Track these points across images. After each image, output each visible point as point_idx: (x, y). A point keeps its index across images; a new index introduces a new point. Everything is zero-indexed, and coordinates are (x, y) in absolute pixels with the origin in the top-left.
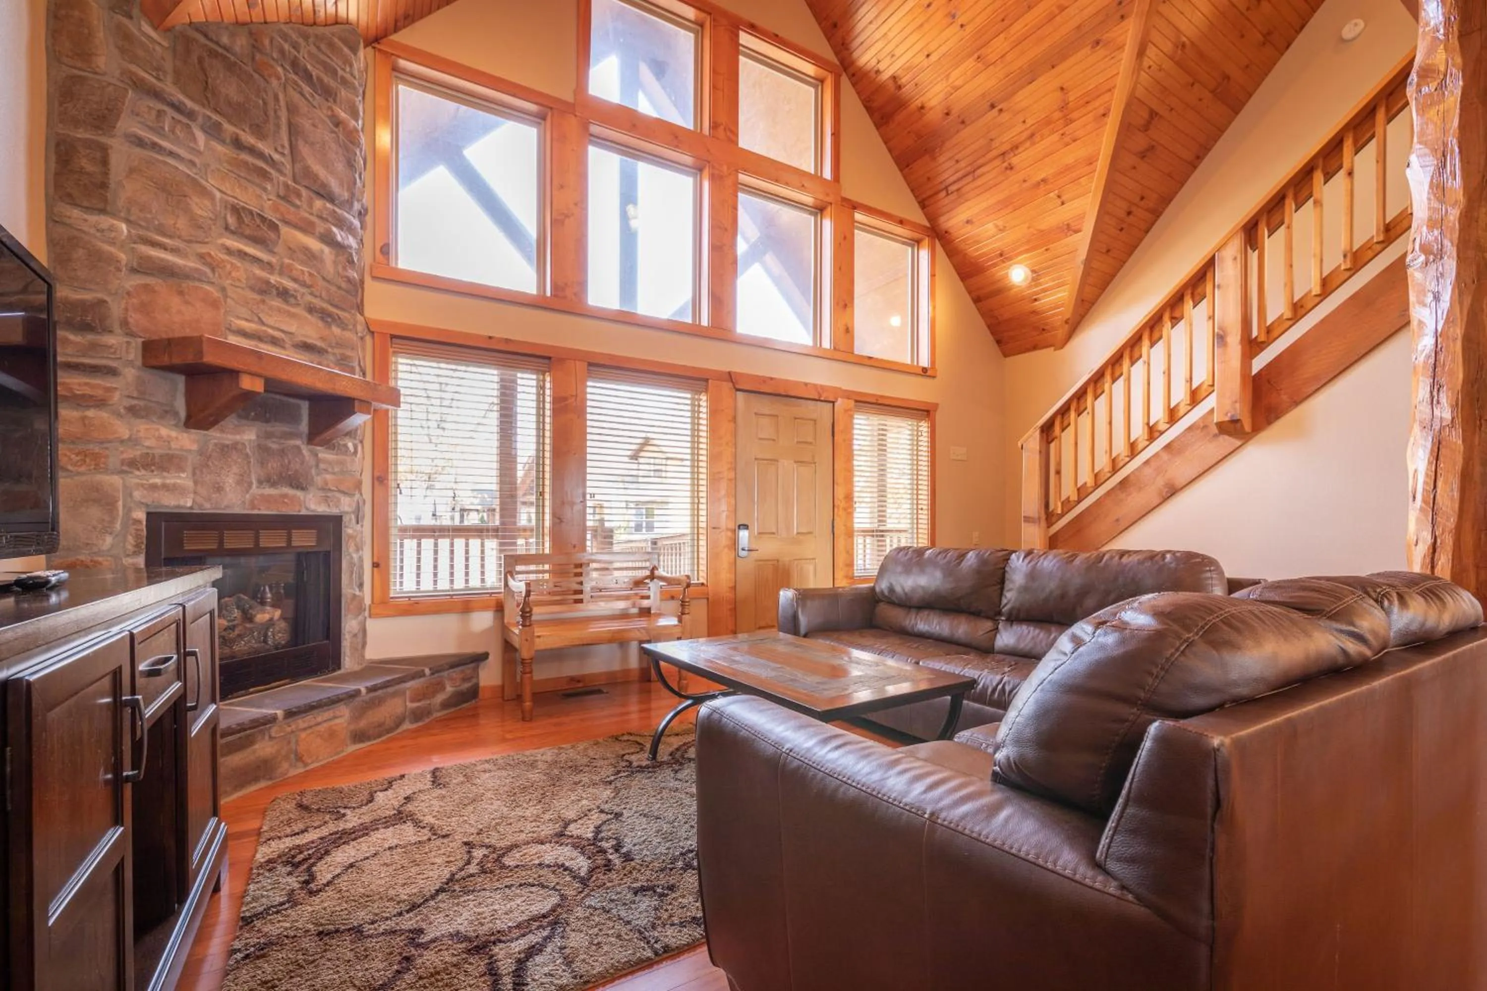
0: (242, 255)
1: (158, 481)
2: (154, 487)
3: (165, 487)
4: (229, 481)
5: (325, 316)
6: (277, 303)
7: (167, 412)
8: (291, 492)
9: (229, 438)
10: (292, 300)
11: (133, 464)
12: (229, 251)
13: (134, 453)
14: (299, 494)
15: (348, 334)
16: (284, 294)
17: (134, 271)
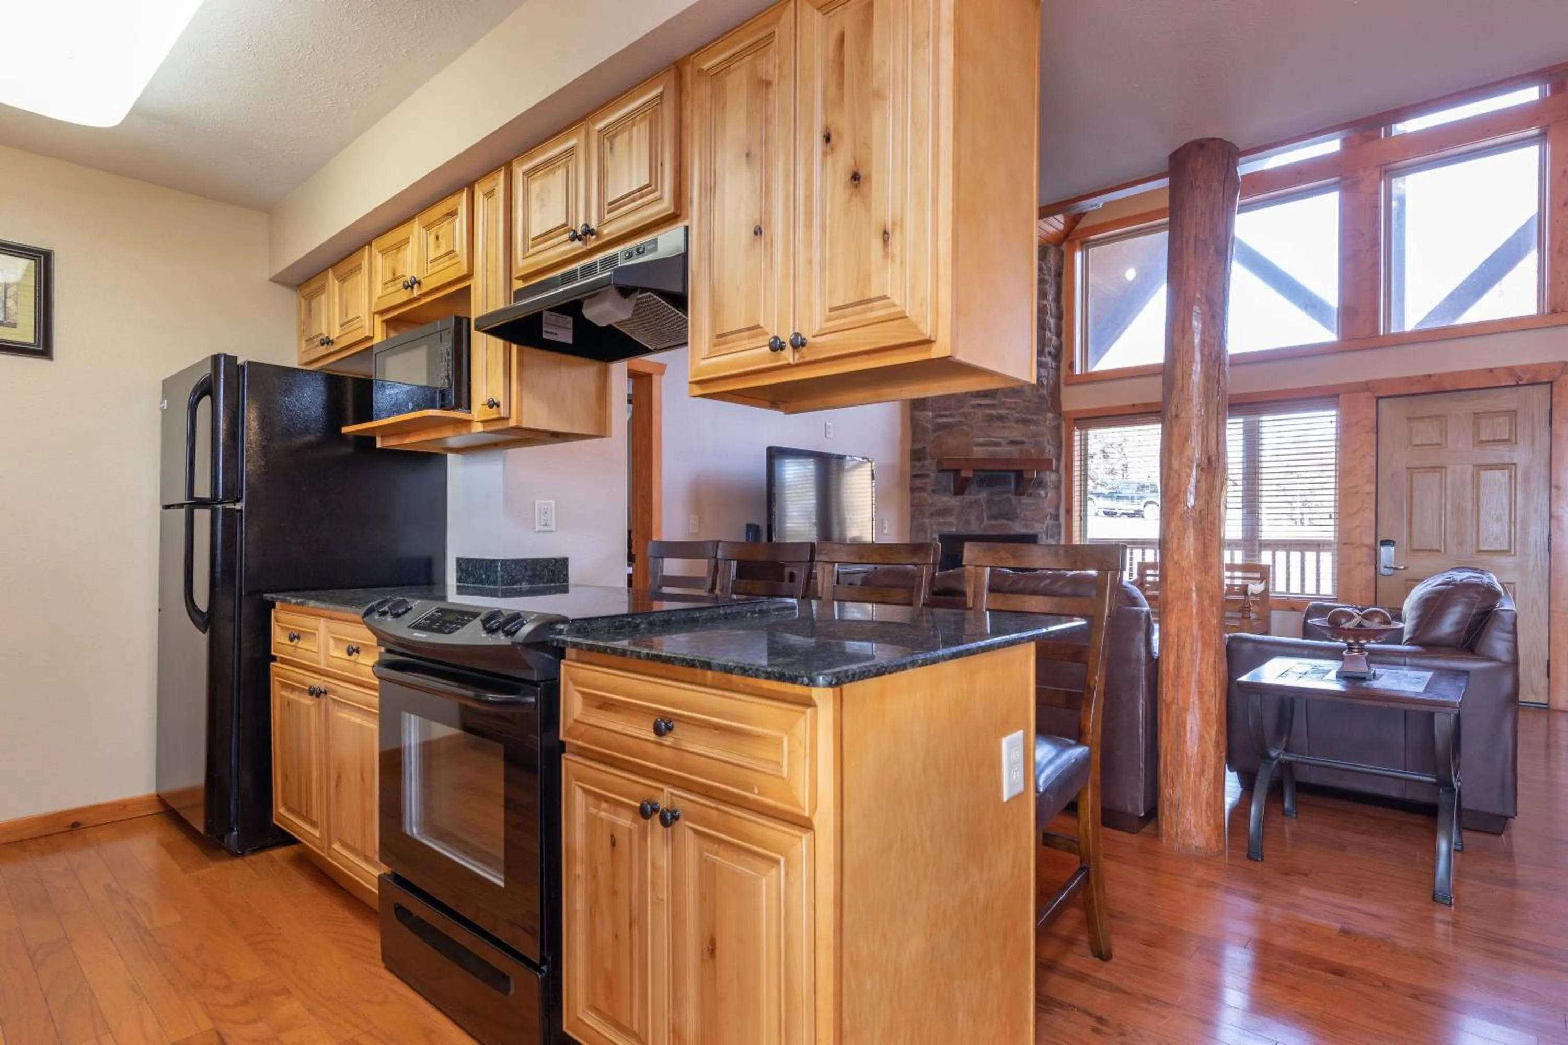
0: (980, 406)
1: (941, 521)
2: (940, 524)
3: (945, 523)
4: (973, 518)
5: (1025, 421)
6: (999, 424)
7: (945, 491)
8: (1005, 522)
9: (973, 498)
10: (1006, 420)
11: (932, 514)
12: (973, 407)
13: (934, 509)
14: (1010, 523)
15: (1040, 428)
16: (1001, 418)
17: (934, 431)
